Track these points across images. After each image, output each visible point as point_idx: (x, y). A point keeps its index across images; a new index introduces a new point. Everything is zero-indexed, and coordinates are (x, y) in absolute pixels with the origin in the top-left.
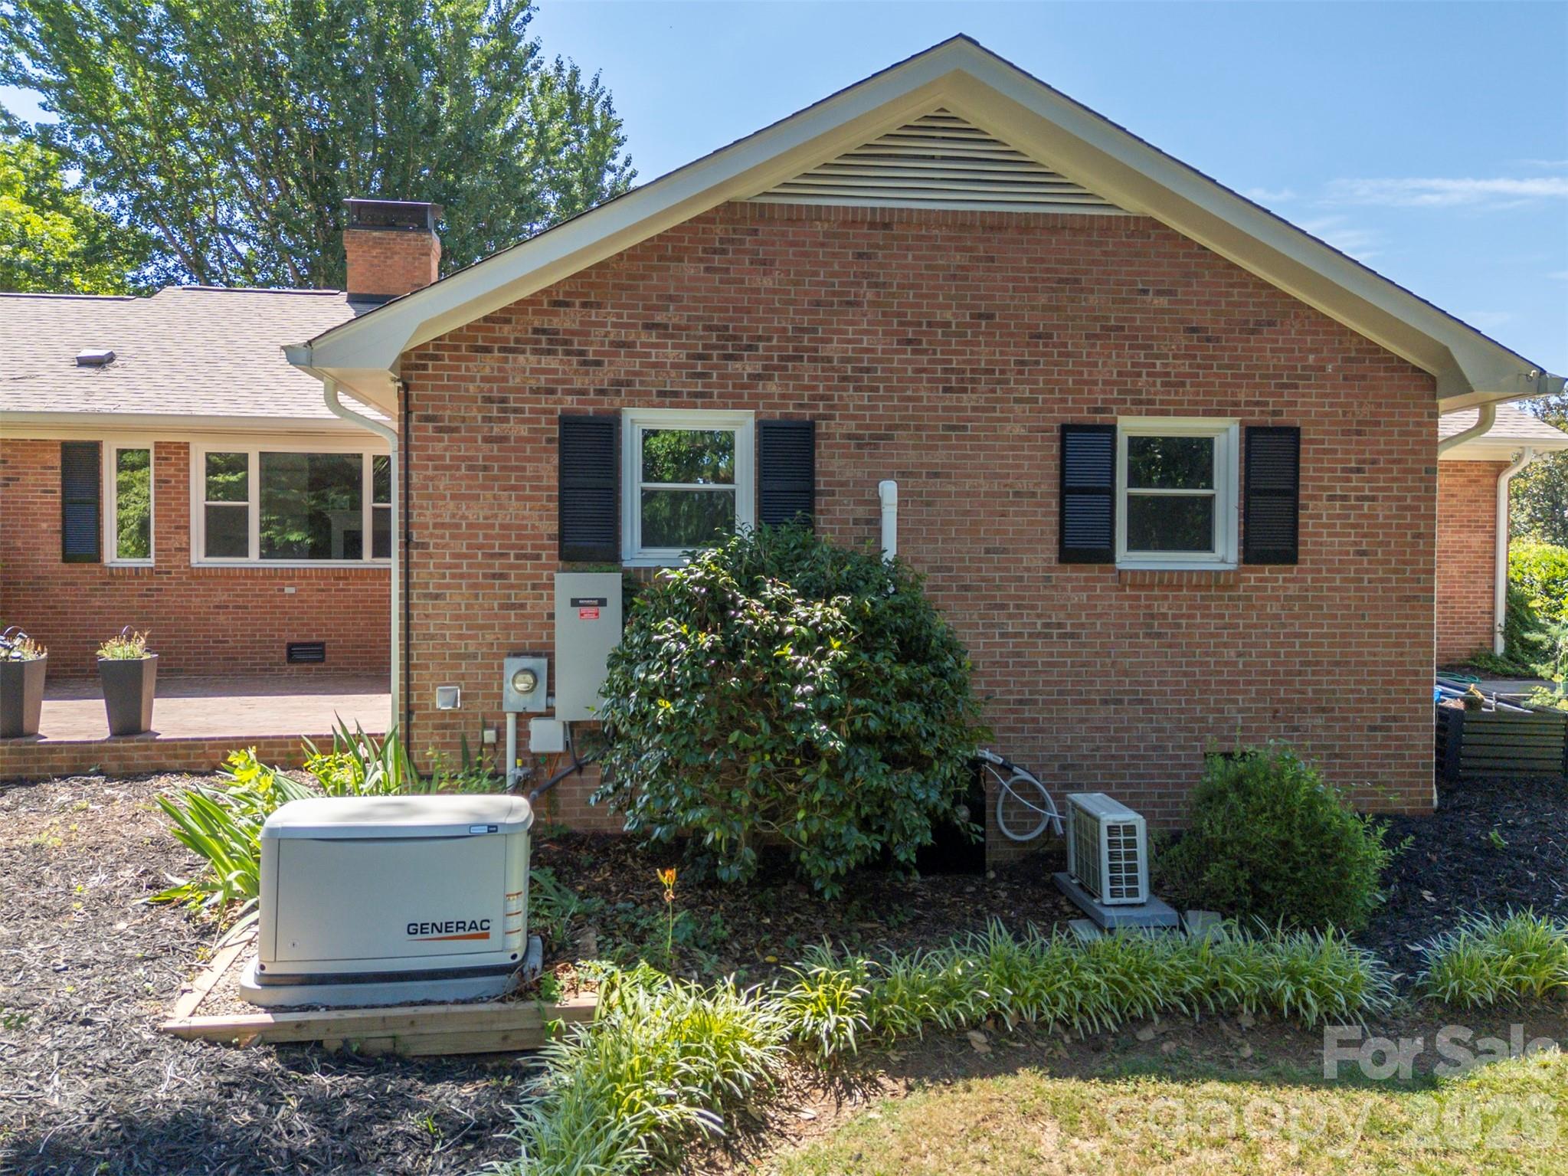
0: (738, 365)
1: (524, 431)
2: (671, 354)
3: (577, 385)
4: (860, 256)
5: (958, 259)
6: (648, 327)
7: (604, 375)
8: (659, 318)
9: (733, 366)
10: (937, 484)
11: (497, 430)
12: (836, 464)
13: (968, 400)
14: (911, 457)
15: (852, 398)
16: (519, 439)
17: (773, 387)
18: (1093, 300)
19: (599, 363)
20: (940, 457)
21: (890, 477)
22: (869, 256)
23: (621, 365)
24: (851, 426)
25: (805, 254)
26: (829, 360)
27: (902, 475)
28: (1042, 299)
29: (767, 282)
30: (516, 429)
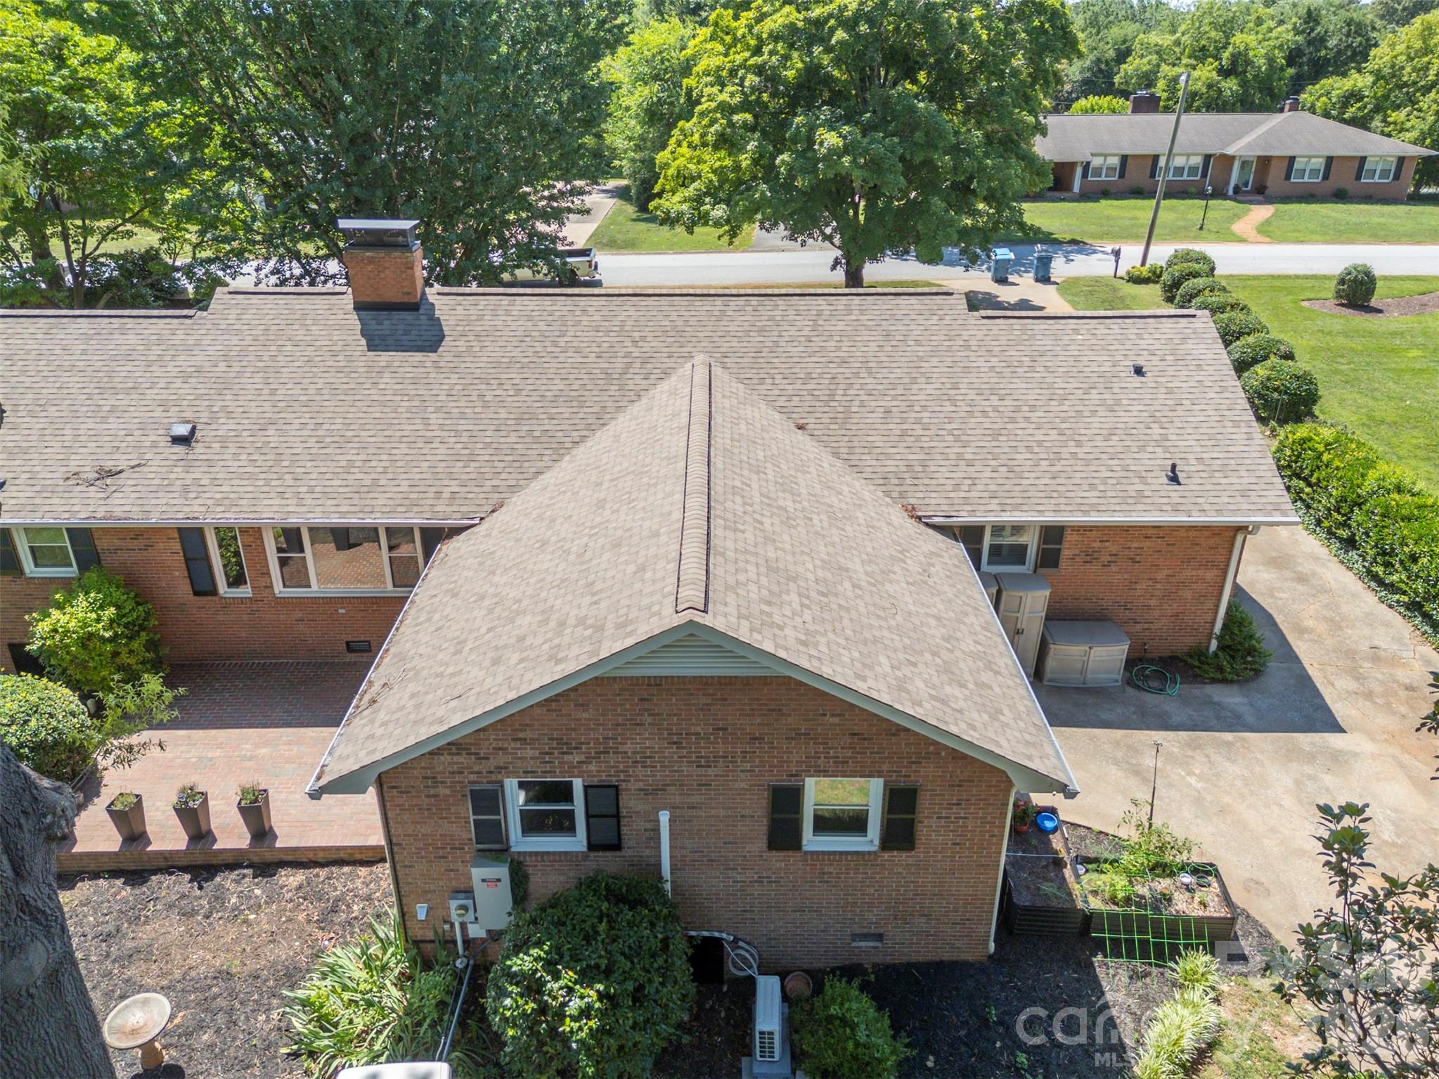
0: (570, 757)
1: (447, 792)
2: (529, 753)
3: (476, 769)
4: (642, 700)
5: (705, 700)
6: (515, 740)
7: (492, 764)
8: (521, 735)
9: (566, 758)
10: (694, 812)
11: (432, 792)
12: (632, 804)
13: (711, 771)
14: (678, 799)
15: (640, 772)
16: (445, 796)
17: (593, 767)
18: (790, 720)
19: (487, 758)
20: (695, 799)
21: (665, 809)
22: (648, 700)
23: (501, 759)
24: (641, 785)
25: (609, 700)
26: (626, 753)
27: (673, 808)
28: (758, 720)
29: (585, 715)
30: (443, 791)
